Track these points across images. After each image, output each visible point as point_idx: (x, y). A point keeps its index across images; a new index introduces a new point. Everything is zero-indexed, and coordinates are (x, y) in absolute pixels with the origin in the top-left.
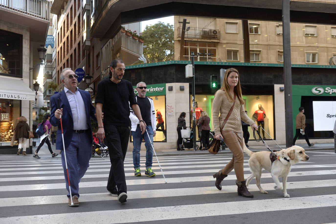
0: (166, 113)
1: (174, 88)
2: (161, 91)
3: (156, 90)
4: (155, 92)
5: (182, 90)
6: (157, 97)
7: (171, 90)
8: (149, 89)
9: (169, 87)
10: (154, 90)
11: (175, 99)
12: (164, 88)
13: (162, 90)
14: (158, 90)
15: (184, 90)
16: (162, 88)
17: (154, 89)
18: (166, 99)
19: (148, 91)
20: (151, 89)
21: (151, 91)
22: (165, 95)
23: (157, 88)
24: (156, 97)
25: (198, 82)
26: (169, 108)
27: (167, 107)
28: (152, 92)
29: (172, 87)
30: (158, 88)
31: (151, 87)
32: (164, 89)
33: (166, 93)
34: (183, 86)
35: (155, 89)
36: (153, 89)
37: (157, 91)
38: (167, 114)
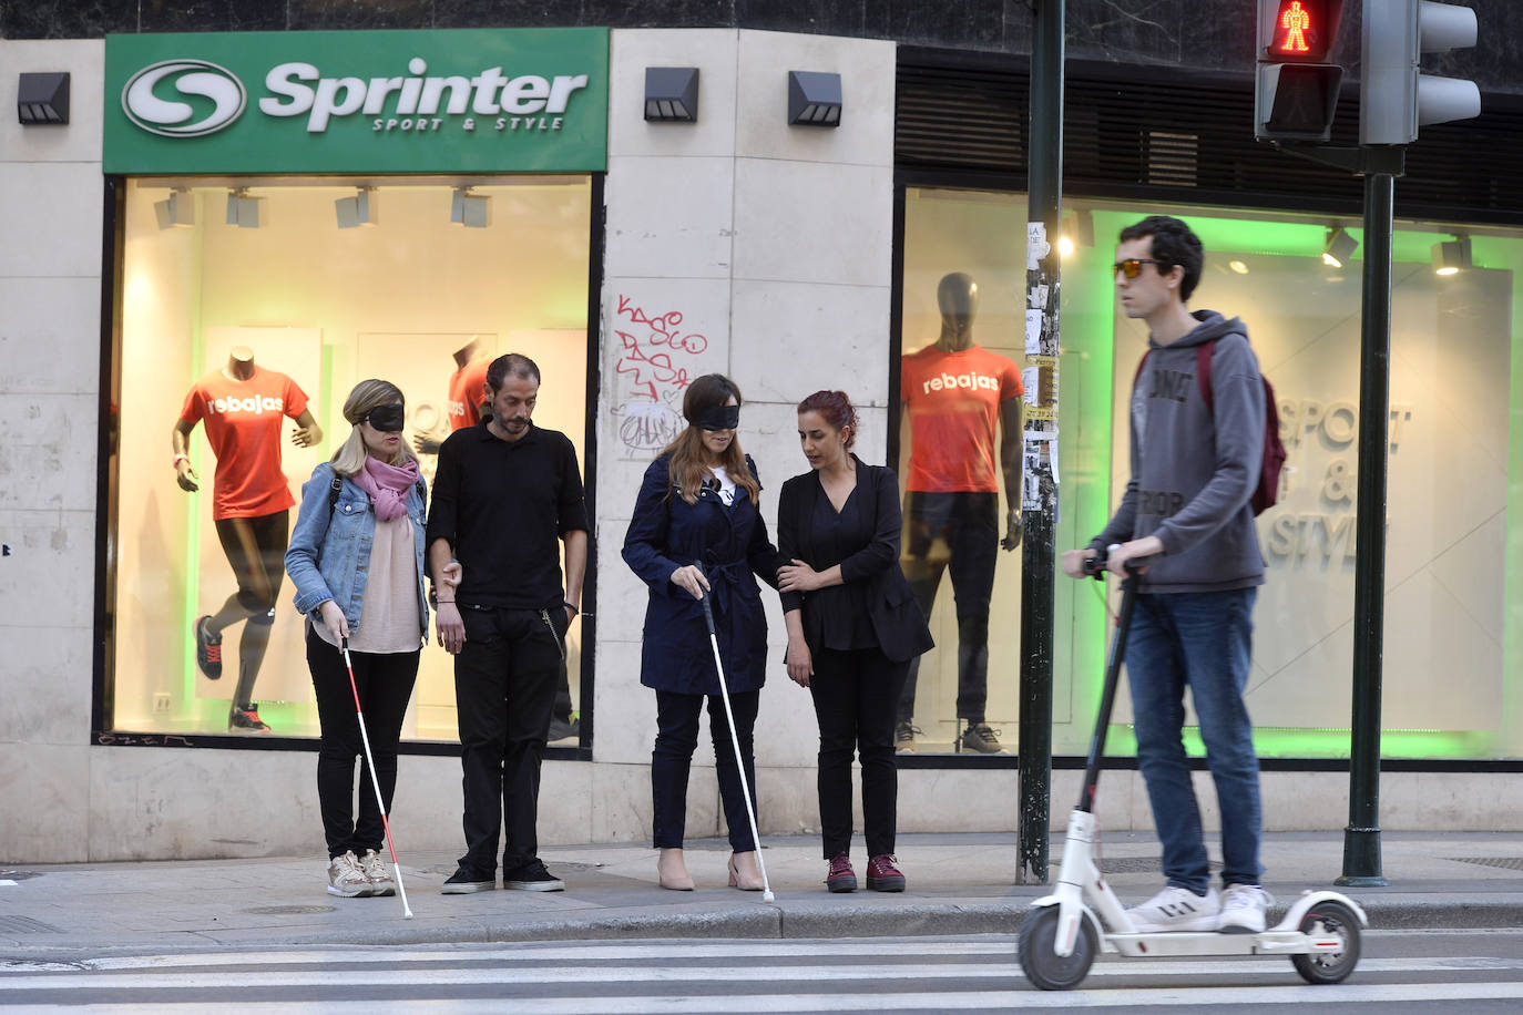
0: (603, 404)
1: (714, 99)
2: (536, 114)
3: (484, 105)
4: (468, 124)
5: (810, 123)
6: (478, 190)
7: (676, 119)
8: (380, 86)
9: (653, 75)
10: (457, 104)
11: (731, 233)
12: (581, 81)
13: (557, 104)
14: (509, 102)
15: (836, 123)
16: (564, 85)
17: (447, 90)
18: (611, 226)
19: (374, 106)
20: (412, 85)
21: (405, 105)
22: (599, 179)
23: (489, 80)
24: (464, 187)
25: (996, 38)
26: (641, 333)
27: (613, 323)
28: (421, 124)
29: (691, 81)
30: (509, 74)
31: (417, 65)
32: (592, 98)
33: (613, 151)
34: (834, 80)
35: (460, 86)
36: (434, 86)
37: (494, 109)
38: (614, 410)
